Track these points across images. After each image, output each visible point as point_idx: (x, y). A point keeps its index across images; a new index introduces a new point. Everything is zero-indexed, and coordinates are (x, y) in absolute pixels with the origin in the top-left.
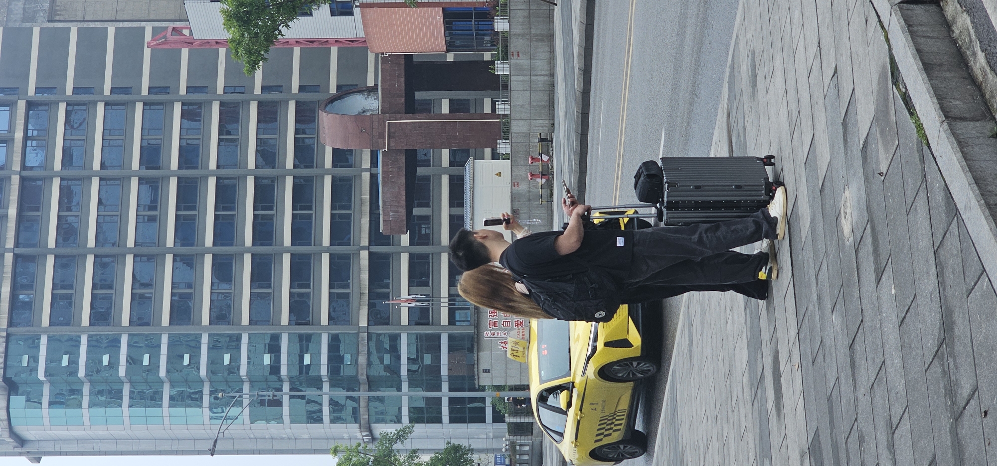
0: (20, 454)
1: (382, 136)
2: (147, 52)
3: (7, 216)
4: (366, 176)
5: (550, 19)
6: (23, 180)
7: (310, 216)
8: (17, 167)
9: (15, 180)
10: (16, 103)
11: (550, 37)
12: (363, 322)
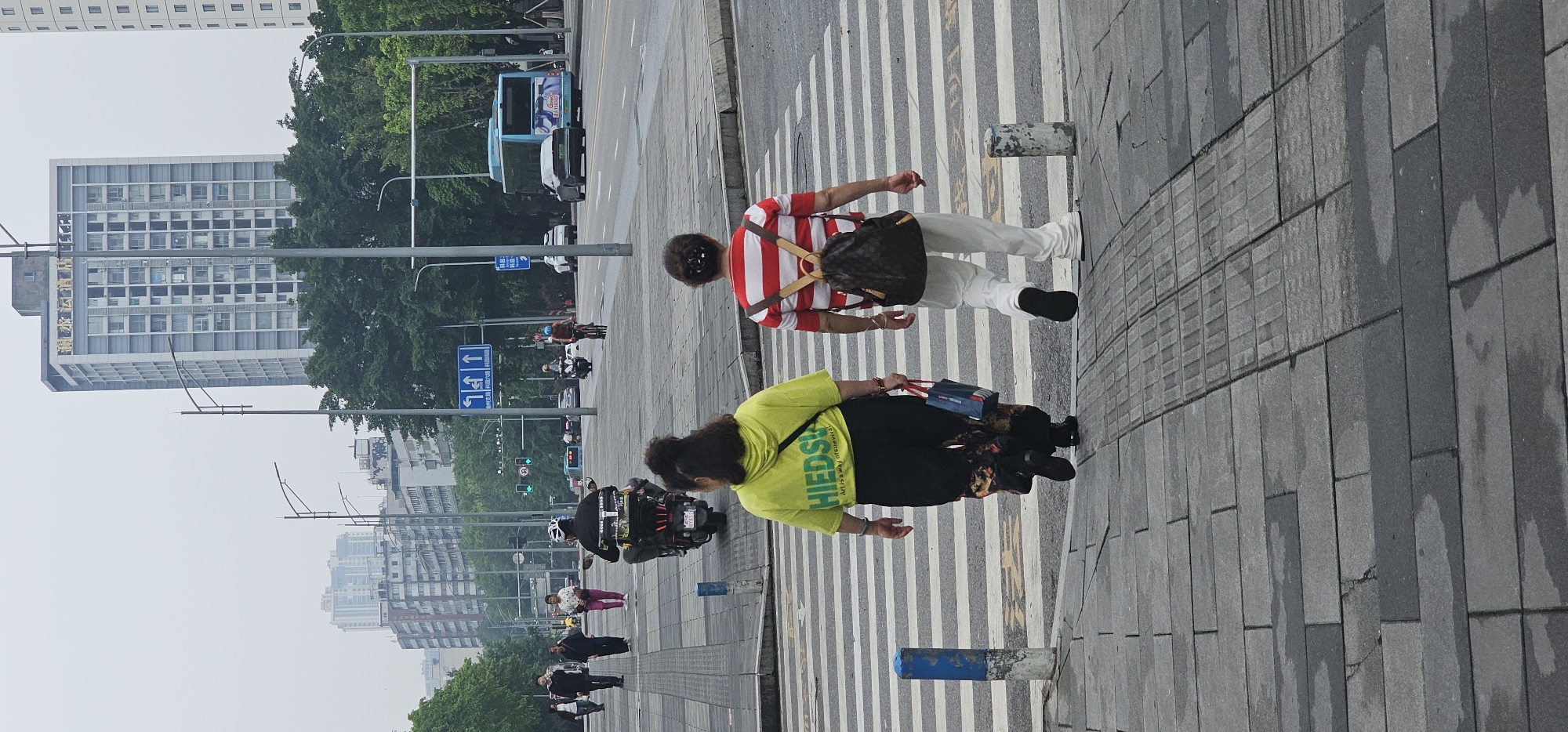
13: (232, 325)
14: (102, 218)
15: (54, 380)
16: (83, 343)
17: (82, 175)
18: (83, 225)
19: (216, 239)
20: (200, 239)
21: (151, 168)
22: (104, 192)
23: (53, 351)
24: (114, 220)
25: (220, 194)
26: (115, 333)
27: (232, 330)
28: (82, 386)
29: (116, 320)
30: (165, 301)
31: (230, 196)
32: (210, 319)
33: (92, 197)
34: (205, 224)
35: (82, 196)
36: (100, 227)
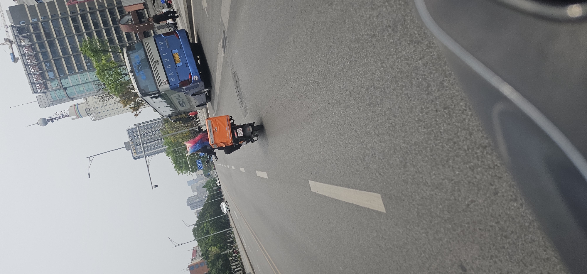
14: (136, 135)
15: (135, 158)
16: (138, 153)
17: (131, 130)
18: (133, 137)
19: (153, 134)
20: (150, 135)
22: (135, 131)
23: (134, 155)
25: (151, 128)
26: (142, 150)
28: (139, 158)
29: (141, 148)
30: (148, 144)
31: (153, 128)
32: (155, 145)
33: (133, 132)
35: (132, 133)
36: (136, 137)
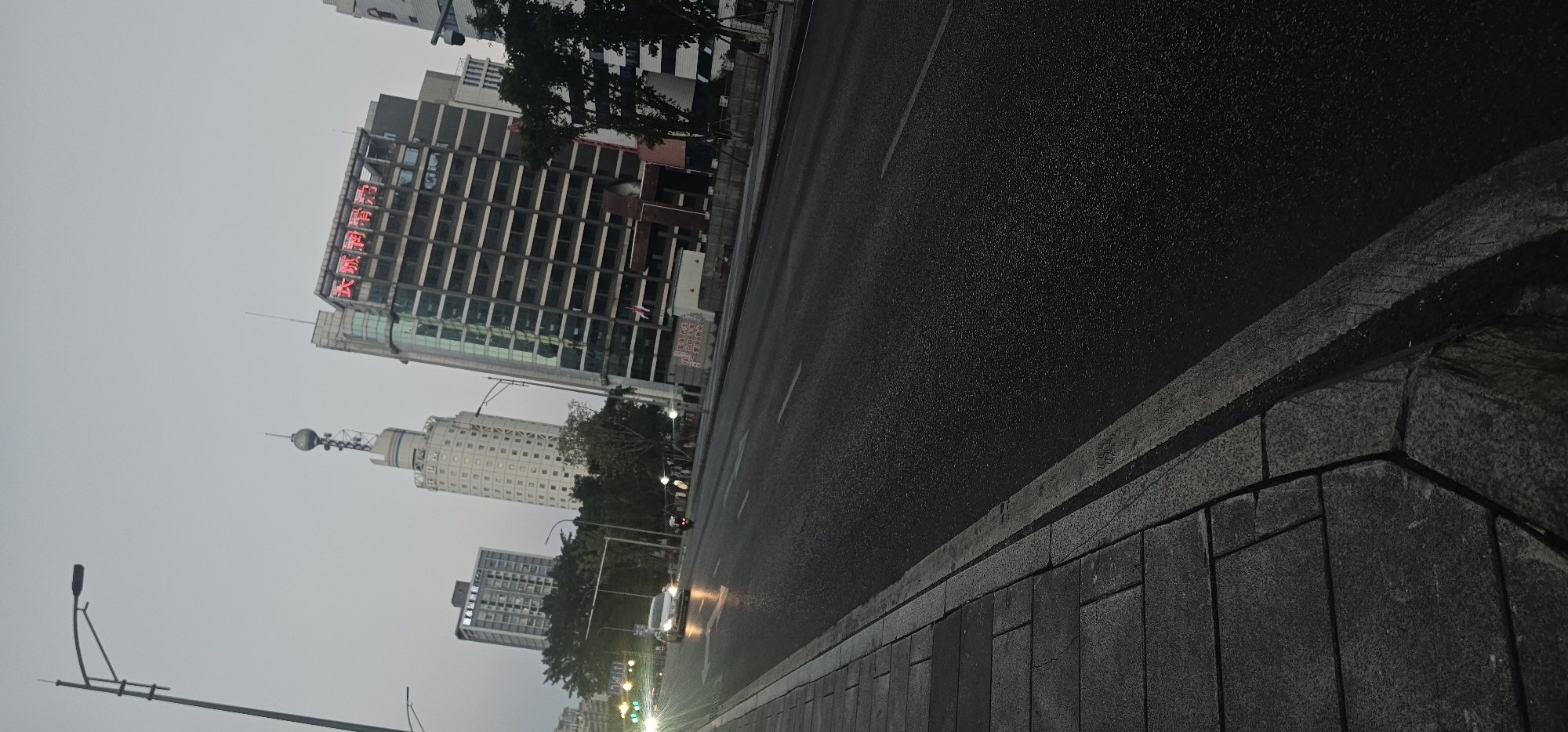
0: (396, 358)
1: (639, 211)
2: (508, 133)
3: (407, 215)
4: (629, 231)
5: (744, 173)
6: (420, 196)
7: (592, 248)
8: (417, 187)
9: (416, 195)
10: (423, 148)
11: (742, 184)
12: (613, 315)
13: (534, 624)
14: (494, 573)
15: (460, 634)
17: (490, 555)
18: (486, 574)
21: (517, 557)
22: (497, 562)
23: (462, 623)
24: (498, 575)
26: (488, 620)
27: (534, 626)
28: (470, 639)
29: (490, 614)
30: (510, 610)
33: (492, 564)
34: (533, 582)
35: (488, 565)
36: (492, 577)
